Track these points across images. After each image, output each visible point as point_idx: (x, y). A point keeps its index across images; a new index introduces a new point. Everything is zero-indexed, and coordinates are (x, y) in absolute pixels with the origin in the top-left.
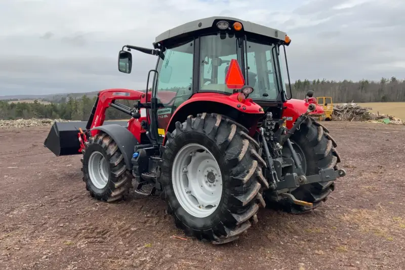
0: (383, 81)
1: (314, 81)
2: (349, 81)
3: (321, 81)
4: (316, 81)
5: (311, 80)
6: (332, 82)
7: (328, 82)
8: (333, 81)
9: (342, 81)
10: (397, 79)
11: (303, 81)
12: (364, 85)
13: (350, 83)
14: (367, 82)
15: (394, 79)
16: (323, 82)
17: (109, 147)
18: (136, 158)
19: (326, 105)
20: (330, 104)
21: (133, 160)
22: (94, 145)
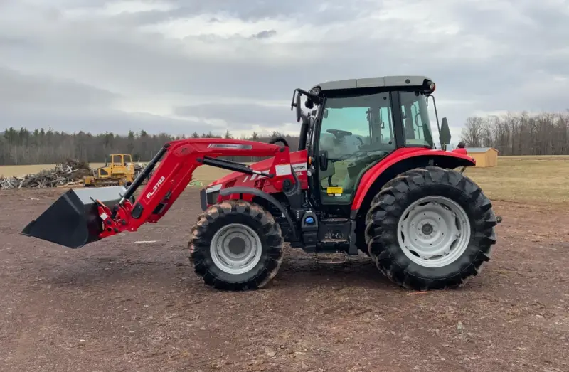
0: (131, 135)
1: (37, 131)
2: (86, 133)
3: (46, 132)
4: (39, 131)
5: (31, 130)
6: (63, 133)
7: (57, 133)
8: (65, 132)
9: (77, 132)
10: (148, 133)
11: (17, 129)
12: (108, 140)
13: (89, 136)
14: (111, 135)
15: (144, 134)
16: (49, 133)
17: (264, 215)
18: (311, 224)
19: (125, 164)
20: (129, 164)
21: (306, 226)
22: (228, 215)
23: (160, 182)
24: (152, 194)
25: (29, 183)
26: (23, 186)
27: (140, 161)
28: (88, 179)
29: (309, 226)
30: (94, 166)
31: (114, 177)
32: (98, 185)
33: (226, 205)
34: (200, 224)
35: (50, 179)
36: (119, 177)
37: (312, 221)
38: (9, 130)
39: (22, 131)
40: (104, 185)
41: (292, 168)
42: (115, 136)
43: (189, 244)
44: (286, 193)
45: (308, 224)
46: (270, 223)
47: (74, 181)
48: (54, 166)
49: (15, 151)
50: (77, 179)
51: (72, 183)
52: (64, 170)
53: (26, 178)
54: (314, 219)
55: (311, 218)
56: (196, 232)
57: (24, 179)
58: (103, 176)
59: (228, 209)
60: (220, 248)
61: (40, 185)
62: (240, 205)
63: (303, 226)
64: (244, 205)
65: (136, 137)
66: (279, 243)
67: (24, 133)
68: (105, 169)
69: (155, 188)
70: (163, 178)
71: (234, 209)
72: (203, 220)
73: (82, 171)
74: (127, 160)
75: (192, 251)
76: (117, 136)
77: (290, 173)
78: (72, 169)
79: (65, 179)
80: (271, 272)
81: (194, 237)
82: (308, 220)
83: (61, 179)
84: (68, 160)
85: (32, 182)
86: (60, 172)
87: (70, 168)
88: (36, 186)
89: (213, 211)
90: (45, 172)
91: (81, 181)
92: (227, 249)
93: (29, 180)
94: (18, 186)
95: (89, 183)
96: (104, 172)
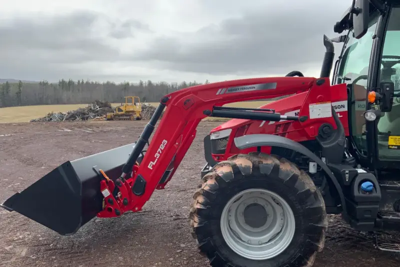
0: (141, 84)
1: (79, 81)
3: (85, 82)
4: (81, 82)
5: (76, 81)
7: (93, 83)
11: (67, 80)
12: (126, 87)
14: (128, 84)
15: (150, 83)
16: (87, 83)
17: (300, 177)
18: (371, 192)
19: (135, 104)
20: (138, 104)
21: (361, 194)
22: (248, 177)
23: (162, 147)
24: (154, 164)
25: (70, 117)
26: (66, 119)
27: (146, 102)
28: (109, 114)
29: (367, 195)
30: (114, 106)
31: (127, 114)
32: (116, 119)
33: (242, 162)
34: (207, 188)
35: (84, 114)
36: (131, 113)
37: (371, 188)
38: (61, 81)
39: (70, 82)
40: (120, 119)
41: (332, 107)
42: (130, 85)
43: (192, 215)
44: (322, 143)
45: (365, 191)
46: (309, 190)
47: (101, 116)
48: (87, 105)
49: (65, 95)
50: (102, 114)
51: (98, 117)
52: (94, 108)
53: (69, 113)
54: (374, 186)
55: (369, 183)
56: (201, 199)
57: (67, 114)
58: (120, 113)
59: (247, 168)
60: (233, 219)
61: (78, 119)
62: (265, 162)
63: (356, 193)
64: (270, 162)
65: (144, 85)
66: (320, 219)
67: (71, 83)
68: (121, 108)
69: (157, 155)
70: (165, 141)
71: (256, 167)
72: (211, 182)
73: (106, 109)
74: (136, 101)
75: (196, 225)
76: (132, 84)
77: (329, 115)
78: (99, 107)
79: (94, 114)
80: (308, 259)
81: (198, 206)
82: (364, 185)
83: (91, 115)
84: (96, 101)
85: (72, 117)
86: (91, 109)
87: (98, 107)
88: (75, 119)
89: (223, 170)
90: (80, 109)
91: (105, 116)
92: (241, 219)
93: (70, 114)
94: (63, 119)
95: (110, 117)
96: (120, 110)
